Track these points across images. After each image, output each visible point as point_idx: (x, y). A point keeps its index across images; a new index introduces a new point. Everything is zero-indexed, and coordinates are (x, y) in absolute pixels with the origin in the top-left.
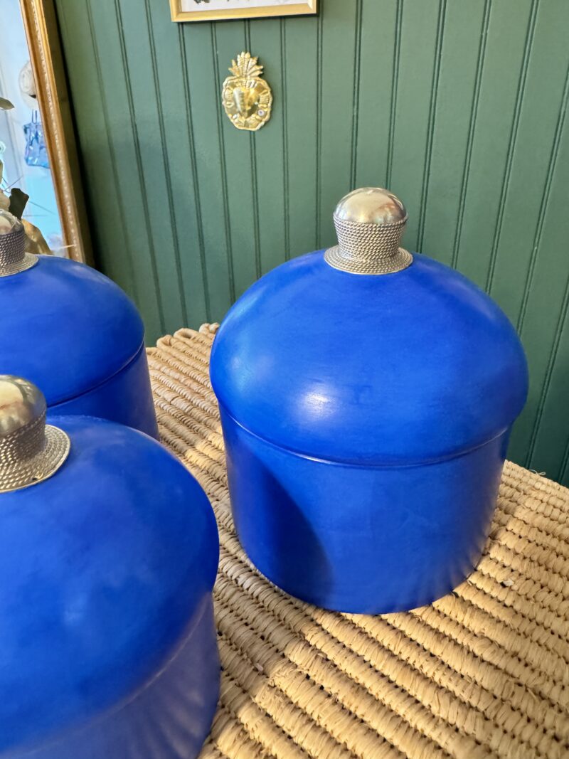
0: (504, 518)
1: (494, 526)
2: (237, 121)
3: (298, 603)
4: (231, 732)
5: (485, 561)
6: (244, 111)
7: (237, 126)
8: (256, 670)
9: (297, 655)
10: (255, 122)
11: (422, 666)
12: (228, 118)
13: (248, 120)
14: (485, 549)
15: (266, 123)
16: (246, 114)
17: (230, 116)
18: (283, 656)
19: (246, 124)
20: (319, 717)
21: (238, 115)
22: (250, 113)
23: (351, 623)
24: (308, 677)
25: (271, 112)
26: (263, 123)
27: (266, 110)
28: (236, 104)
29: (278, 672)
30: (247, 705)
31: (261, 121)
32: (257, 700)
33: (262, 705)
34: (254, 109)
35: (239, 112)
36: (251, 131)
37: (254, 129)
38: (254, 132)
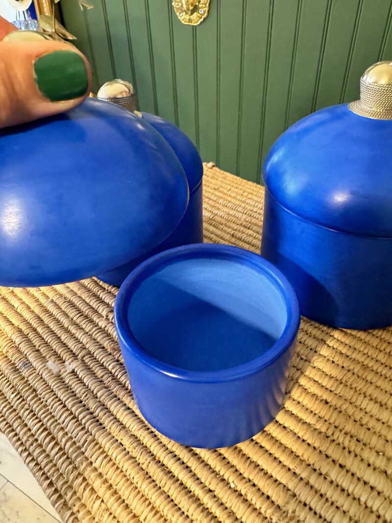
2: (183, 18)
4: (298, 389)
6: (188, 9)
7: (183, 22)
8: (302, 359)
9: (324, 351)
10: (196, 19)
12: (177, 16)
13: (191, 17)
15: (205, 19)
16: (190, 12)
17: (178, 14)
18: (316, 352)
19: (190, 21)
21: (184, 13)
22: (193, 12)
23: (351, 334)
24: (333, 362)
25: (208, 11)
26: (202, 19)
27: (205, 9)
28: (182, 6)
29: (316, 359)
30: (303, 376)
32: (307, 373)
33: (311, 376)
34: (195, 9)
35: (185, 11)
36: (193, 26)
37: (195, 24)
38: (196, 26)
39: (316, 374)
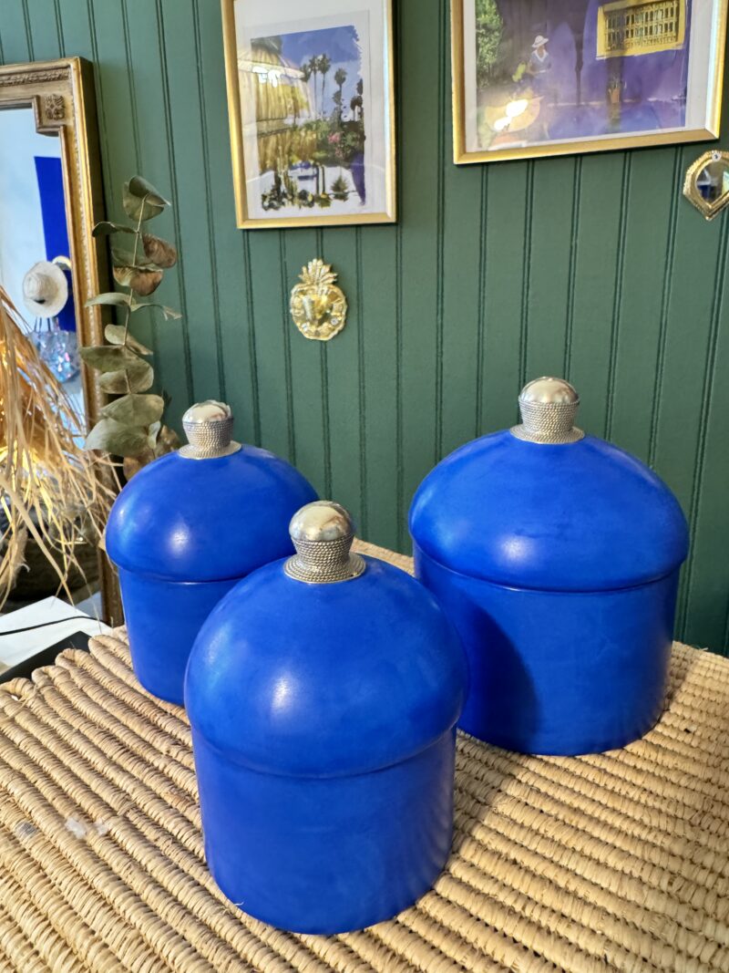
0: (677, 682)
1: (669, 689)
2: (307, 330)
3: (503, 752)
4: (470, 845)
5: (666, 714)
6: (314, 319)
7: (307, 336)
8: (478, 802)
9: (513, 790)
10: (326, 332)
11: (627, 793)
12: (296, 328)
13: (319, 329)
14: (665, 705)
15: (340, 332)
16: (316, 323)
17: (298, 324)
18: (500, 791)
19: (317, 334)
20: (545, 831)
21: (308, 324)
22: (321, 323)
24: (526, 804)
25: (345, 321)
26: (336, 332)
27: (340, 319)
28: (305, 312)
29: (500, 801)
30: (479, 826)
31: (334, 330)
32: (486, 822)
33: (492, 826)
34: (326, 318)
35: (309, 320)
36: (321, 342)
37: (325, 339)
38: (326, 342)
39: (499, 822)
